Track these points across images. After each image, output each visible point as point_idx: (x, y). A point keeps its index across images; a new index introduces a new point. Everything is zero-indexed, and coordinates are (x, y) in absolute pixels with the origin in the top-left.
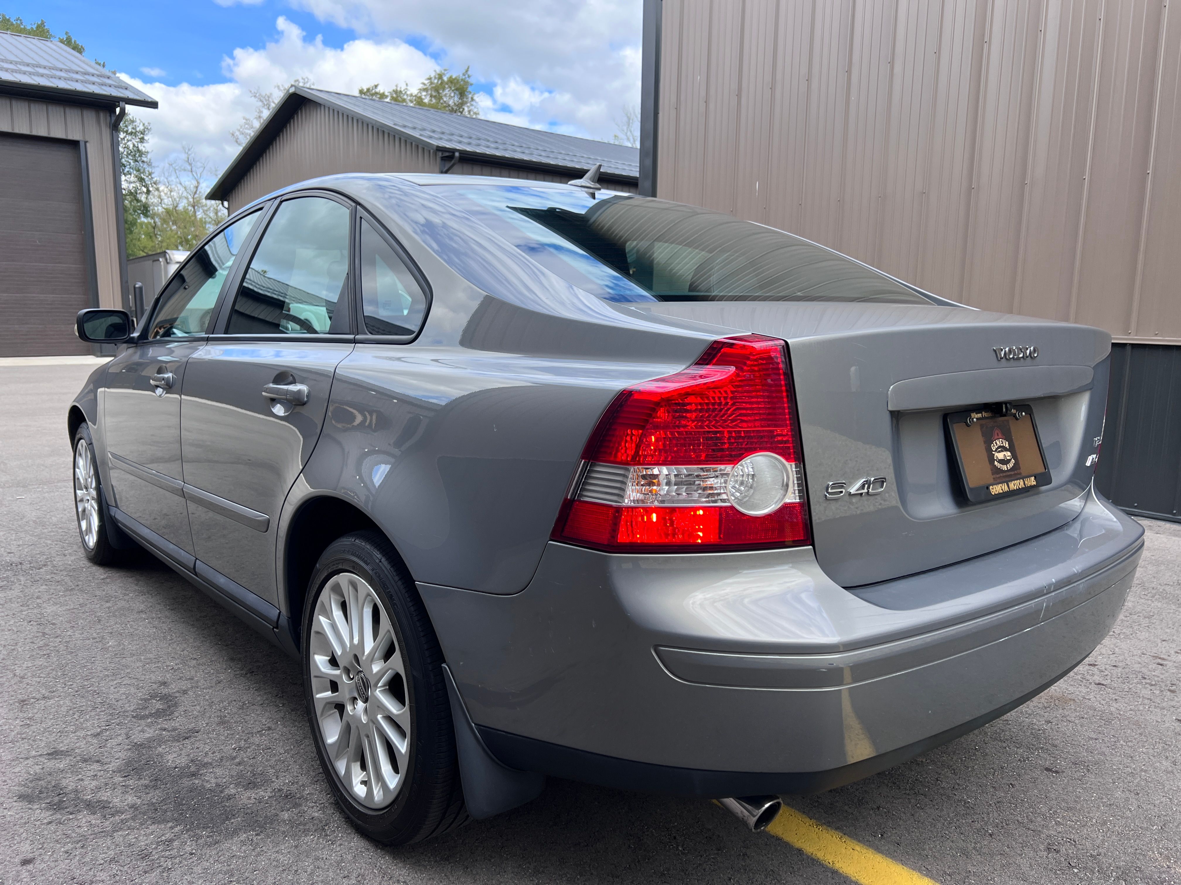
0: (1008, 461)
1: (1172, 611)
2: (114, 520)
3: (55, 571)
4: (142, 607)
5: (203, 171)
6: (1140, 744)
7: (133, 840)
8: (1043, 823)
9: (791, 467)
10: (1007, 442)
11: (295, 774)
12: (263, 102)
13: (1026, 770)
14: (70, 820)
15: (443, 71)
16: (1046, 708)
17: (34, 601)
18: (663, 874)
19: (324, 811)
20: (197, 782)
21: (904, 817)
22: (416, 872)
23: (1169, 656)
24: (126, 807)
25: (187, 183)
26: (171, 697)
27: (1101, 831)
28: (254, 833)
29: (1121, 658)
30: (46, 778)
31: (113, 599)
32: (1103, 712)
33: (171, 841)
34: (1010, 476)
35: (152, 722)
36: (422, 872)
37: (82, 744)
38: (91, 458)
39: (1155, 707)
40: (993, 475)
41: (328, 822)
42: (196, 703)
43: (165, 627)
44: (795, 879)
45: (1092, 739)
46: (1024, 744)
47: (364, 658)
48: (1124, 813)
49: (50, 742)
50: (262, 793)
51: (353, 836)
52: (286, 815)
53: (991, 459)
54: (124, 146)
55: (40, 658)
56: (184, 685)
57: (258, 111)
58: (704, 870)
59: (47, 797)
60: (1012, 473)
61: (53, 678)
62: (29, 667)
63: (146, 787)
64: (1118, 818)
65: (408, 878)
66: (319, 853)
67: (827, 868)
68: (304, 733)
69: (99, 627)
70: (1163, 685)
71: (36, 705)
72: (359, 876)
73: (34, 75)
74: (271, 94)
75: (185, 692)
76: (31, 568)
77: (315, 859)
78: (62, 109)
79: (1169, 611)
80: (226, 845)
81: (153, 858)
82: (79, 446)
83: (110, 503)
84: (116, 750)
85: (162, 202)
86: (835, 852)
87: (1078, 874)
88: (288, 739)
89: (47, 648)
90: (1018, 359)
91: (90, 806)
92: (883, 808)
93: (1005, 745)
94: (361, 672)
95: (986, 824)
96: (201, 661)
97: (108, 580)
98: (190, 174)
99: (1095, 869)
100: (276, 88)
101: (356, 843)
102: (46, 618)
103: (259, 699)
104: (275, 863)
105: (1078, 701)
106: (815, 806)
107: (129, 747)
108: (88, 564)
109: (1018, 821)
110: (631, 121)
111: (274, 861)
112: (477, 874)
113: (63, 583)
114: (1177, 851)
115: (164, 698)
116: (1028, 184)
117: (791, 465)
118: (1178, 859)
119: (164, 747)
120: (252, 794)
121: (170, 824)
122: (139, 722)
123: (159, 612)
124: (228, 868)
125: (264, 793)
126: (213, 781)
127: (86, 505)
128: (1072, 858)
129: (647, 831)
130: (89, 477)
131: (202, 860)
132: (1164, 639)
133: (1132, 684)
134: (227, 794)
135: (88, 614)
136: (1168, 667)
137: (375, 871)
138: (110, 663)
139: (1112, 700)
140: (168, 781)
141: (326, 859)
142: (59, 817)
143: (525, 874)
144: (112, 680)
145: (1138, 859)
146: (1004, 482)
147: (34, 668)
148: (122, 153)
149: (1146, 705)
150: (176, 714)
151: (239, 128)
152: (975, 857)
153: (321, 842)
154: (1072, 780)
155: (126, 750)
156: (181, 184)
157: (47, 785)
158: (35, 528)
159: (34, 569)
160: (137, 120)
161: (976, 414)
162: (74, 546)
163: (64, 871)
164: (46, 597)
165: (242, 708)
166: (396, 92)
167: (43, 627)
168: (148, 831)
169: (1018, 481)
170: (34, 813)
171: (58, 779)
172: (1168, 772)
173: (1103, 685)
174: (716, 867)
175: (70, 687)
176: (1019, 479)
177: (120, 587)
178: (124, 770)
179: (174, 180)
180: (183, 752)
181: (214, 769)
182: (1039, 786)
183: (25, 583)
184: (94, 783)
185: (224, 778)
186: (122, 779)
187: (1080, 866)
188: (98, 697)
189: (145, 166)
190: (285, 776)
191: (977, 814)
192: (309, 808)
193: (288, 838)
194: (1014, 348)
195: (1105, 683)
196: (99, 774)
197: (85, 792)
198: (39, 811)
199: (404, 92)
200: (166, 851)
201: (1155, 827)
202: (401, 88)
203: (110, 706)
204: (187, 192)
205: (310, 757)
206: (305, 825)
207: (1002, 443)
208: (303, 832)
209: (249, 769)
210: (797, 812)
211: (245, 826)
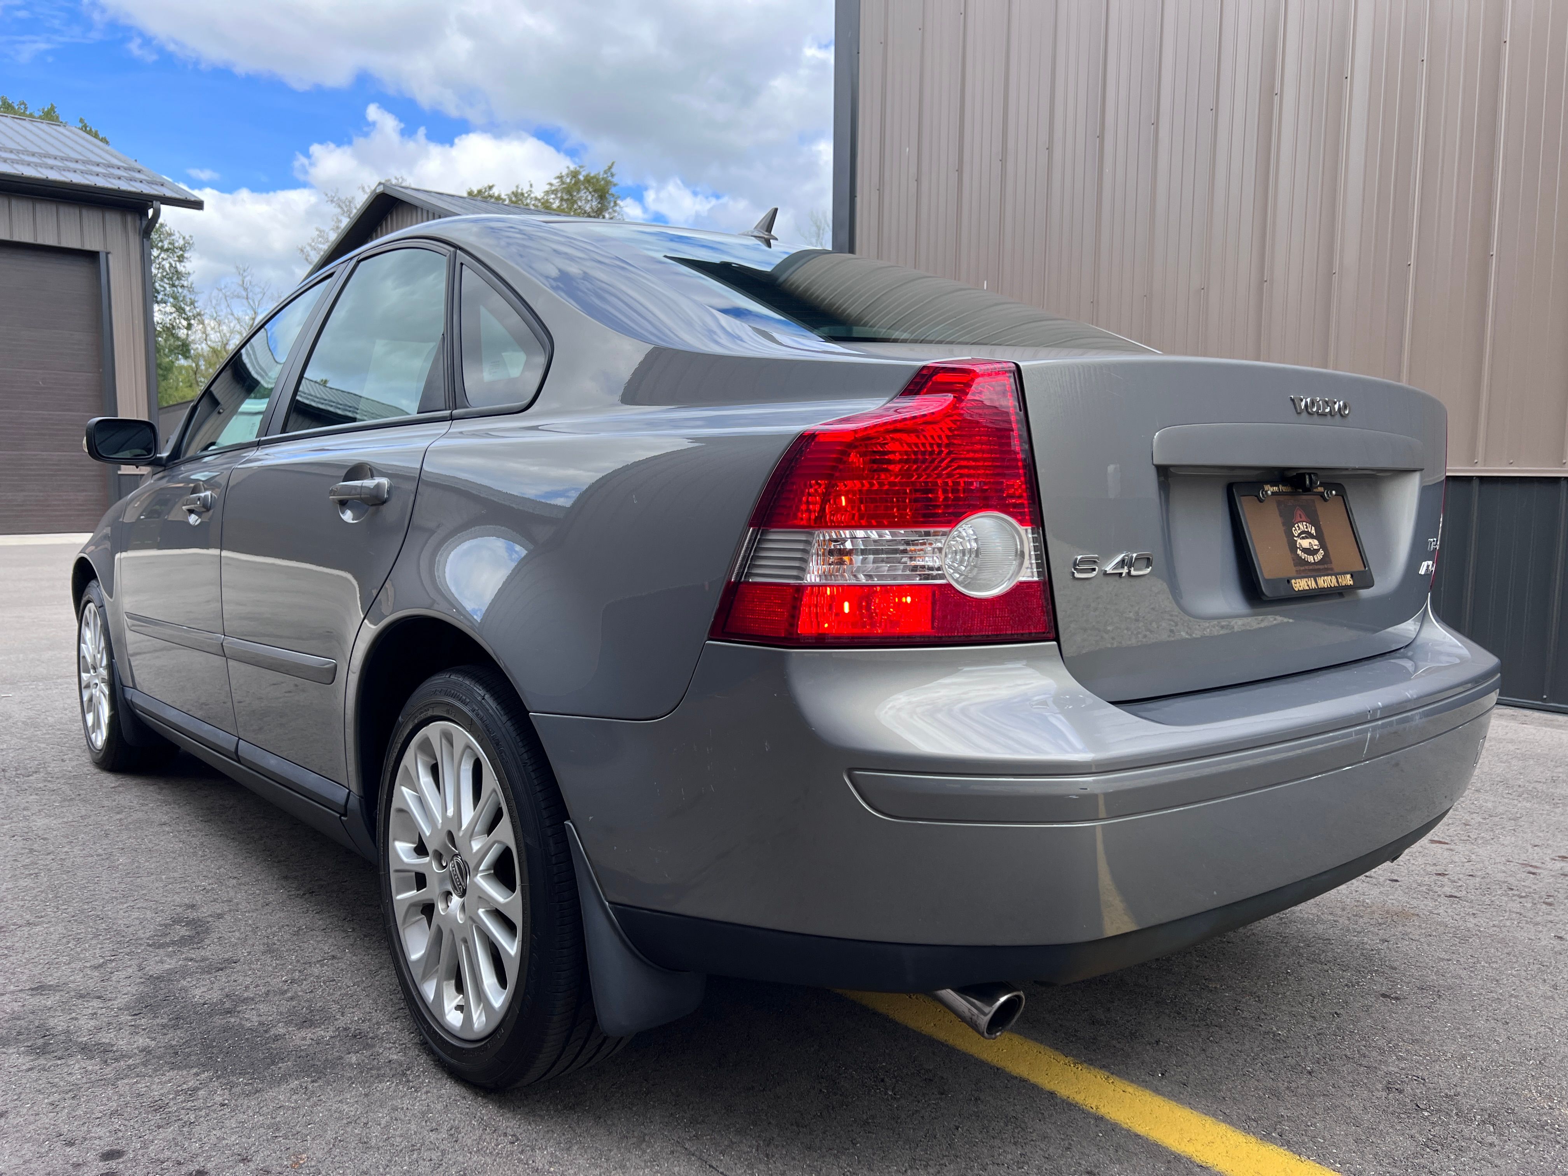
0: (1317, 551)
1: (1545, 812)
2: (131, 704)
3: (49, 779)
4: (165, 818)
5: (262, 299)
6: (1508, 966)
7: (144, 1089)
8: (1379, 1058)
9: (1026, 534)
10: (1313, 528)
11: (367, 1010)
12: (342, 208)
13: (1356, 997)
14: (58, 1066)
15: (578, 168)
16: (1380, 924)
17: (20, 812)
18: (866, 1123)
19: (405, 1053)
20: (233, 1020)
21: (1191, 1052)
22: (529, 1123)
23: (1543, 863)
24: (136, 1051)
25: (240, 314)
26: (201, 922)
27: (1459, 1067)
28: (310, 1080)
29: (1478, 866)
30: (28, 1017)
31: (126, 810)
32: (1458, 928)
33: (196, 1090)
34: (1319, 570)
35: (174, 952)
36: (538, 1123)
37: (78, 977)
38: (101, 625)
39: (1527, 922)
40: (1295, 566)
41: (410, 1065)
42: (235, 928)
43: (195, 841)
44: (1045, 1126)
45: (1443, 959)
46: (1352, 966)
47: (461, 834)
48: (1489, 1046)
49: (34, 976)
50: (322, 1032)
51: (444, 1082)
52: (354, 1059)
53: (1293, 547)
54: (158, 266)
55: (25, 878)
56: (218, 908)
57: (335, 220)
58: (923, 1117)
59: (27, 1040)
60: (1321, 567)
61: (41, 901)
62: (9, 889)
63: (164, 1026)
64: (1482, 1051)
65: (519, 1130)
66: (397, 1103)
67: (1089, 1113)
68: (379, 963)
69: (107, 841)
70: (1536, 896)
71: (18, 933)
72: (451, 1129)
73: (41, 167)
74: (353, 198)
75: (220, 916)
76: (17, 776)
77: (392, 1109)
78: (77, 211)
79: (1541, 812)
80: (271, 1093)
81: (170, 1110)
82: (87, 612)
83: (125, 684)
84: (123, 984)
85: (208, 338)
86: (1100, 1095)
87: (1429, 1117)
88: (358, 970)
89: (35, 866)
90: (1324, 415)
91: (85, 1049)
92: (1164, 1043)
93: (1326, 967)
94: (456, 855)
95: (1303, 1059)
96: (243, 880)
97: (121, 789)
98: (245, 301)
99: (1452, 1111)
100: (361, 190)
101: (449, 1089)
102: (35, 832)
103: (320, 922)
104: (337, 1115)
105: (1422, 916)
106: (1072, 1042)
107: (142, 980)
108: (94, 770)
109: (1346, 1056)
110: (821, 231)
111: (335, 1112)
112: (614, 1124)
113: (60, 792)
114: (1562, 1088)
115: (191, 923)
116: (1337, 273)
117: (1026, 530)
118: (1563, 1098)
119: (190, 980)
120: (308, 1034)
121: (195, 1070)
122: (157, 951)
123: (188, 825)
124: (273, 1121)
125: (325, 1033)
126: (255, 1019)
127: (94, 691)
128: (1420, 1098)
129: (845, 1073)
130: (99, 653)
131: (237, 1111)
132: (1536, 843)
133: (1494, 896)
134: (274, 1034)
135: (91, 827)
136: (1542, 876)
137: (473, 1122)
138: (119, 883)
139: (1468, 914)
140: (194, 1020)
141: (407, 1109)
142: (42, 1062)
143: (679, 1124)
144: (122, 903)
145: (1509, 1099)
146: (1310, 577)
147: (17, 889)
148: (156, 275)
149: (1514, 920)
150: (207, 942)
151: (310, 241)
152: (1289, 1098)
153: (401, 1089)
154: (1418, 1007)
155: (138, 984)
156: (232, 314)
157: (29, 1025)
158: (24, 730)
159: (21, 777)
160: (176, 233)
161: (1271, 486)
162: (76, 750)
163: (47, 1126)
164: (36, 808)
165: (296, 934)
166: (515, 194)
167: (30, 842)
168: (164, 1079)
169: (1329, 577)
170: (10, 1058)
171: (43, 1018)
172: (1548, 998)
173: (1456, 897)
174: (938, 1114)
175: (65, 911)
176: (1331, 575)
177: (136, 796)
178: (134, 1007)
179: (225, 310)
180: (214, 986)
181: (257, 1006)
182: (1373, 1015)
183: (8, 792)
184: (92, 1023)
185: (271, 1015)
186: (130, 1018)
187: (1432, 1108)
188: (102, 923)
189: (185, 292)
190: (353, 1013)
191: (1290, 1047)
192: (385, 1049)
193: (356, 1085)
194: (1318, 399)
195: (1459, 896)
196: (100, 1012)
197: (79, 1033)
198: (15, 1056)
199: (526, 195)
200: (189, 1101)
201: (1531, 1062)
202: (522, 189)
203: (118, 933)
204: (241, 326)
205: (387, 990)
206: (379, 1069)
207: (1307, 528)
208: (377, 1078)
209: (304, 1004)
210: (1048, 1048)
211: (297, 1071)
